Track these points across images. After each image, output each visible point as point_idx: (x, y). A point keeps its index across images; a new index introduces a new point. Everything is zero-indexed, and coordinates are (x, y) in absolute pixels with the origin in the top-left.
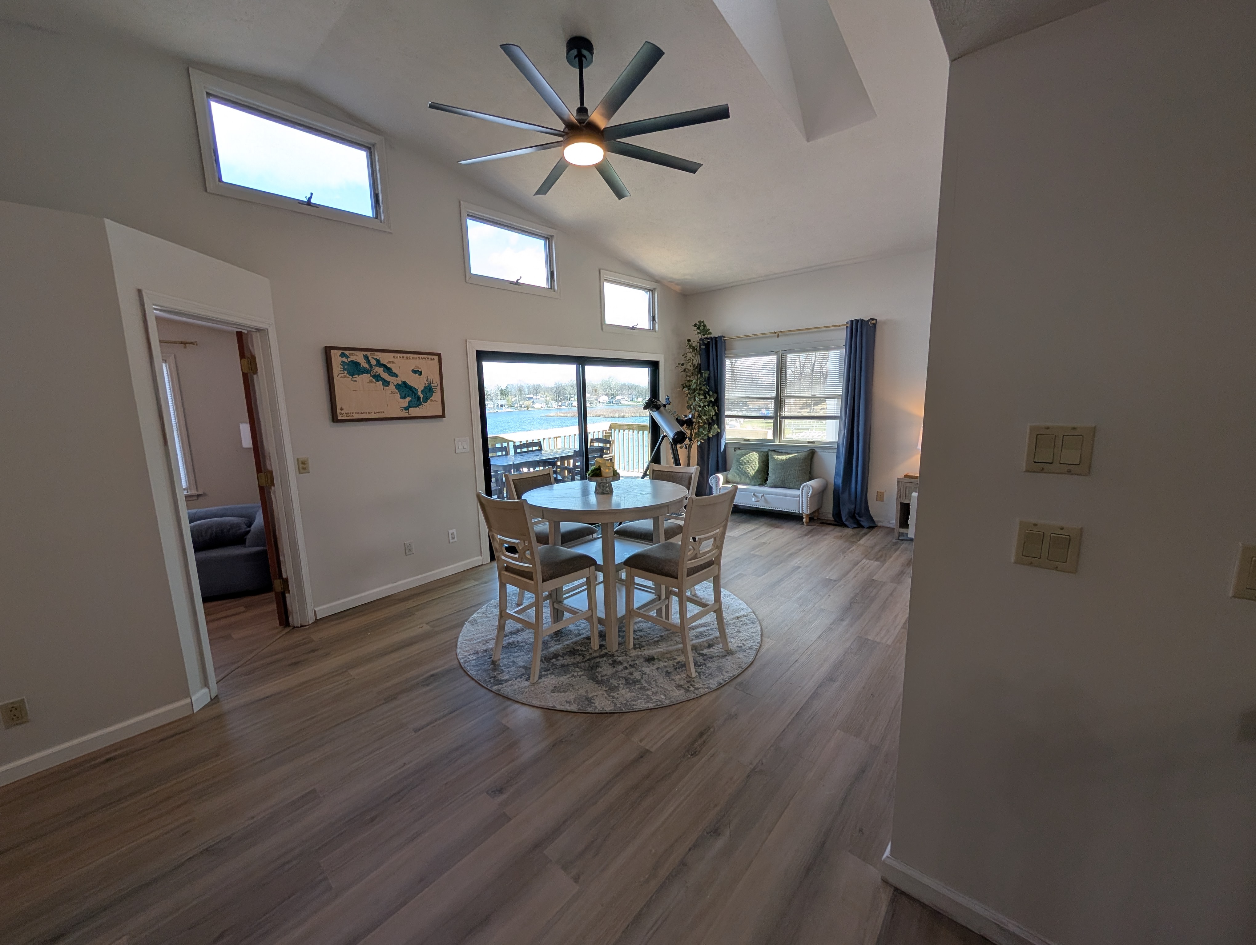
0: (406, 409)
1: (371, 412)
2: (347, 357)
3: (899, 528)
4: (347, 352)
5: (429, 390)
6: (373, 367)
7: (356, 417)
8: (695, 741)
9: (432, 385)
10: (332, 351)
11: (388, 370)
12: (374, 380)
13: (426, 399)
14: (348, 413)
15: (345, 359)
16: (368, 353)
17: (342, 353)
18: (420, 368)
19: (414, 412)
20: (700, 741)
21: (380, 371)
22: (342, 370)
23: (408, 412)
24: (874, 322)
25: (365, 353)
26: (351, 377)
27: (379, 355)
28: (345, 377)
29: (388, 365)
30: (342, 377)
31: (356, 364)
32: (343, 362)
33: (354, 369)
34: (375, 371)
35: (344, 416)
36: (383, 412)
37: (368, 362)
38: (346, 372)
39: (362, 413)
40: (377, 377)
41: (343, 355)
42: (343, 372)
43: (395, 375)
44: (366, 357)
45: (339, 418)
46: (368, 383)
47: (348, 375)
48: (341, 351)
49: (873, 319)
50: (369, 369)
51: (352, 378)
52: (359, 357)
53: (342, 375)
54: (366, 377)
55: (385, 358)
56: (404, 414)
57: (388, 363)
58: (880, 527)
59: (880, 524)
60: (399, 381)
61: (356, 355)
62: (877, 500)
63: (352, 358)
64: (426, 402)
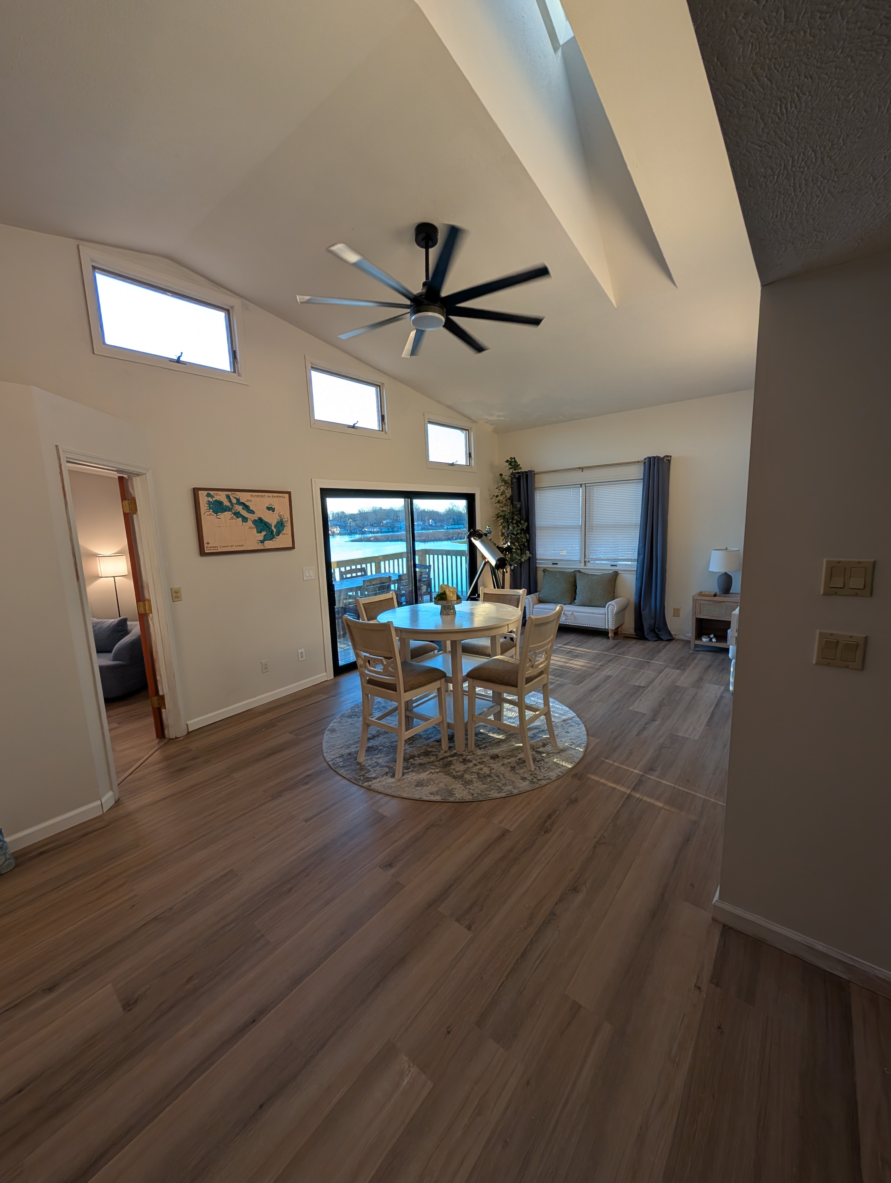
0: (262, 542)
1: (233, 546)
2: (212, 497)
3: (695, 640)
4: (212, 493)
5: (281, 525)
6: (234, 505)
7: (220, 550)
8: (545, 822)
9: (283, 520)
10: (200, 492)
11: (246, 507)
12: (235, 517)
13: (278, 533)
14: (214, 547)
15: (210, 499)
16: (230, 493)
17: (208, 493)
18: (274, 506)
19: (269, 544)
20: (549, 822)
21: (239, 508)
22: (208, 508)
23: (264, 545)
24: (669, 458)
25: (227, 493)
26: (215, 515)
27: (239, 495)
28: (210, 514)
29: (247, 503)
30: (208, 515)
31: (220, 503)
32: (208, 501)
33: (218, 507)
34: (235, 509)
35: (210, 550)
36: (243, 546)
37: (230, 501)
38: (211, 510)
39: (225, 546)
40: (237, 514)
41: (208, 495)
42: (209, 511)
43: (252, 512)
44: (228, 497)
45: (206, 551)
46: (230, 519)
47: (213, 513)
48: (206, 492)
49: (668, 456)
50: (231, 507)
51: (217, 515)
52: (221, 497)
53: (208, 513)
54: (228, 514)
55: (244, 497)
56: (260, 547)
57: (246, 501)
58: (677, 640)
59: (676, 637)
60: (255, 517)
61: (220, 495)
62: (674, 616)
63: (217, 498)
64: (278, 536)
